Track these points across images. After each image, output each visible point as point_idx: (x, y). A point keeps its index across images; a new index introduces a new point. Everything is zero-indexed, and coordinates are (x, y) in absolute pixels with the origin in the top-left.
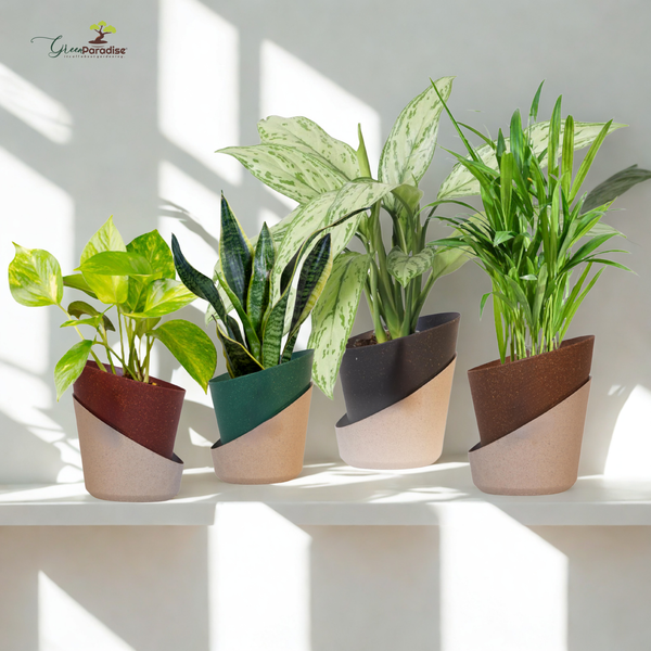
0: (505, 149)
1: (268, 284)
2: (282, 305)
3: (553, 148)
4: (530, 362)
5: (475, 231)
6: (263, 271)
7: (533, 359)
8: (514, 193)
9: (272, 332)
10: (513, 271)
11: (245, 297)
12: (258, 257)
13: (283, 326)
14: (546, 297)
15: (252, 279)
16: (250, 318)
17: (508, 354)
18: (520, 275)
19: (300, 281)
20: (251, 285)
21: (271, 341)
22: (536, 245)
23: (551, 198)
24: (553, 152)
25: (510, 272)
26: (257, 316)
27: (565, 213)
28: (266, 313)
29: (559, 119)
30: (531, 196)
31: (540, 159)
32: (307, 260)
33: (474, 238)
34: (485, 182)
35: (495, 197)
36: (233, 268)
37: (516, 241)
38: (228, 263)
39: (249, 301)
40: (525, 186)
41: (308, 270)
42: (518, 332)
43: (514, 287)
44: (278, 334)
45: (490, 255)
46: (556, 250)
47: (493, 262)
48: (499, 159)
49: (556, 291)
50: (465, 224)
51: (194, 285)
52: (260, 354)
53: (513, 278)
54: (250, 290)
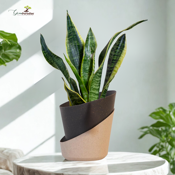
1: (92, 61)
2: (100, 72)
6: (89, 54)
9: (94, 87)
11: (79, 68)
12: (87, 47)
13: (100, 83)
15: (83, 58)
16: (82, 79)
19: (109, 60)
20: (83, 62)
21: (94, 92)
26: (86, 78)
28: (91, 77)
32: (113, 48)
36: (73, 52)
38: (70, 50)
39: (82, 70)
41: (113, 53)
44: (97, 88)
51: (52, 61)
52: (88, 98)
54: (82, 64)
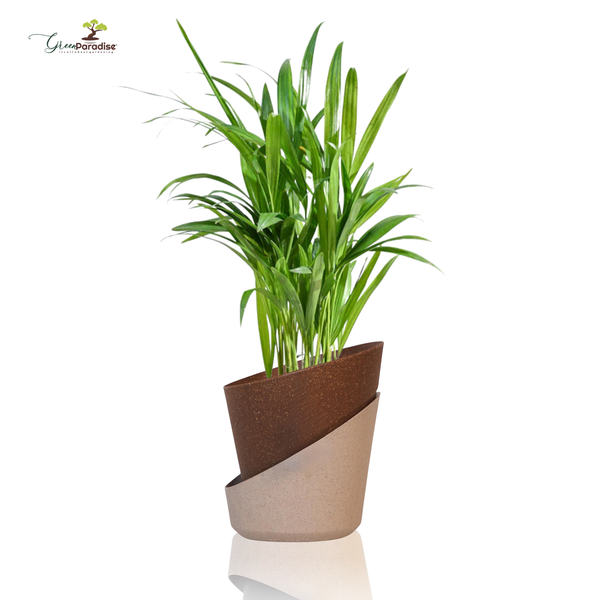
0: (271, 111)
3: (331, 109)
4: (303, 375)
5: (235, 213)
7: (306, 372)
8: (283, 165)
10: (282, 262)
14: (323, 294)
17: (276, 365)
18: (290, 267)
22: (310, 231)
23: (328, 171)
24: (331, 114)
25: (278, 264)
27: (346, 190)
29: (339, 73)
30: (303, 168)
31: (315, 122)
33: (232, 221)
34: (247, 152)
35: (258, 170)
37: (285, 226)
40: (296, 157)
42: (288, 338)
43: (283, 282)
45: (253, 242)
46: (335, 236)
47: (256, 251)
48: (264, 123)
49: (335, 287)
50: (223, 205)
53: (282, 271)
